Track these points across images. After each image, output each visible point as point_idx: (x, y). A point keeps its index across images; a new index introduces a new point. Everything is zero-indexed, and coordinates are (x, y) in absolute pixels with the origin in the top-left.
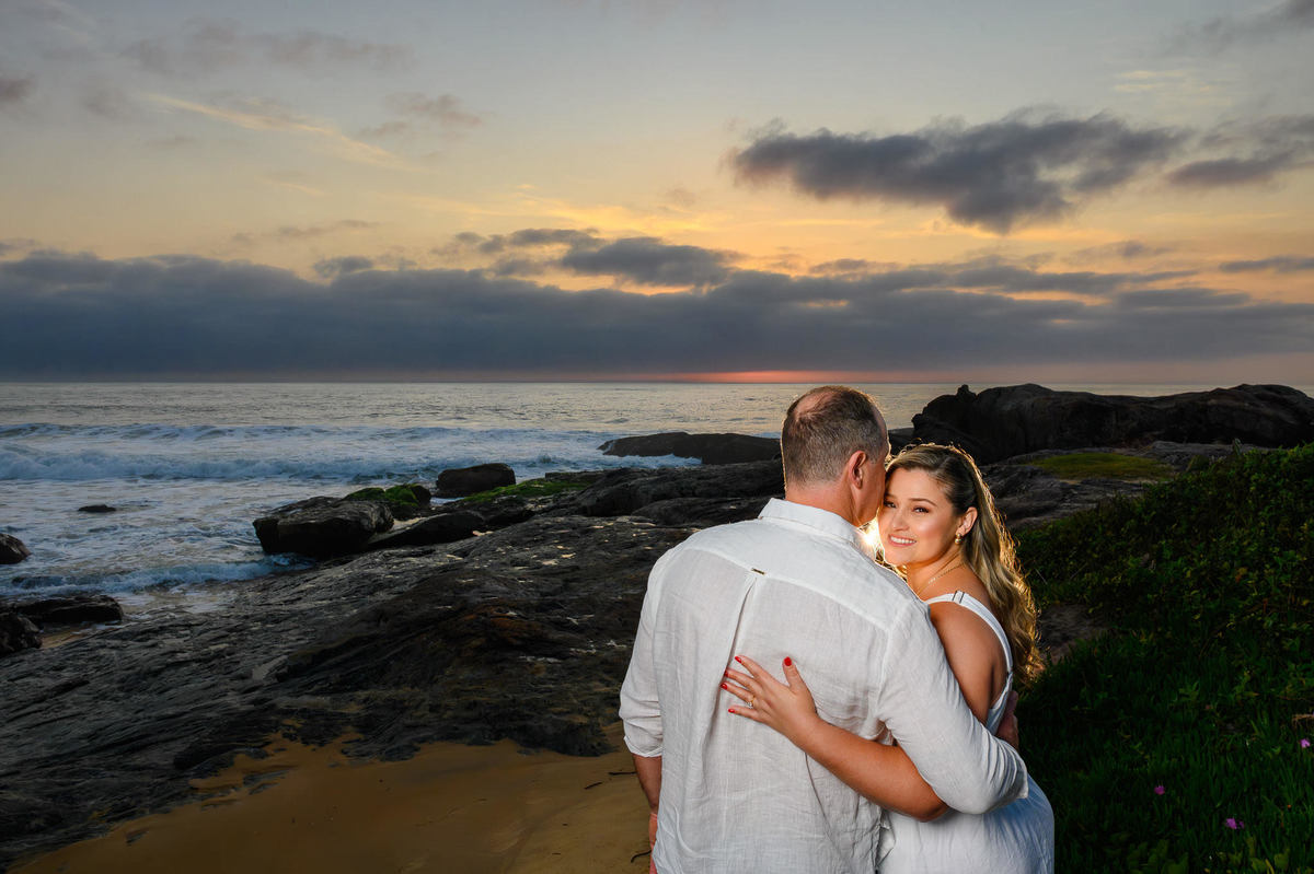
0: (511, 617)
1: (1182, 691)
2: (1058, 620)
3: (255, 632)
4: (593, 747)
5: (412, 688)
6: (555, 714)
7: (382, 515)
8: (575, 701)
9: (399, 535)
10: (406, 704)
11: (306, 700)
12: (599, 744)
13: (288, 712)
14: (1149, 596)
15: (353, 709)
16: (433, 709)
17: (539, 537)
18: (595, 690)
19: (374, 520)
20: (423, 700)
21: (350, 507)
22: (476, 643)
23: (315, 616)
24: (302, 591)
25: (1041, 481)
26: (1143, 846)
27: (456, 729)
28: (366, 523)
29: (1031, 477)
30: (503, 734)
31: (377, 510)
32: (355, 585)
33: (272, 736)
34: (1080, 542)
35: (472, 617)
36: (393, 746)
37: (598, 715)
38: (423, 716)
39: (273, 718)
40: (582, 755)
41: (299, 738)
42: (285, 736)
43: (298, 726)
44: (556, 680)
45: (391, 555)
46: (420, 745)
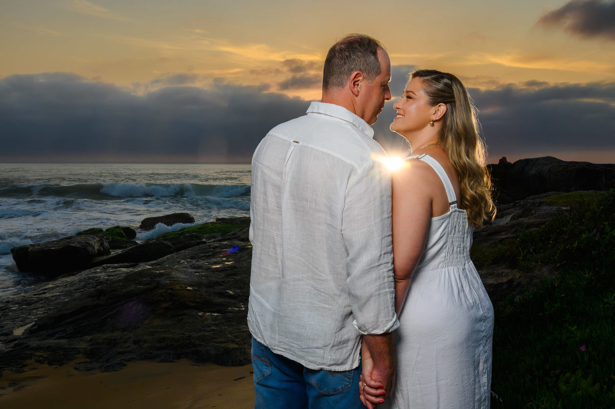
0: (189, 290)
1: (605, 300)
2: (539, 273)
3: (15, 310)
4: (240, 361)
5: (122, 332)
6: (216, 343)
7: (102, 244)
8: (230, 336)
9: (113, 257)
10: (118, 341)
11: (51, 342)
12: (245, 359)
13: (38, 348)
14: (593, 252)
15: (83, 345)
16: (135, 343)
17: (210, 254)
18: (244, 330)
19: (96, 248)
20: (130, 338)
21: (79, 239)
22: (164, 305)
23: (55, 300)
24: (46, 289)
25: (545, 208)
26: (568, 375)
27: (151, 353)
28: (90, 249)
29: (539, 206)
30: (182, 356)
31: (98, 241)
32: (83, 284)
33: (28, 362)
34: (558, 230)
35: (163, 291)
36: (109, 364)
37: (245, 344)
38: (129, 346)
39: (28, 352)
40: (233, 366)
41: (46, 362)
42: (37, 361)
43: (46, 356)
44: (218, 325)
45: (108, 267)
46: (126, 363)
